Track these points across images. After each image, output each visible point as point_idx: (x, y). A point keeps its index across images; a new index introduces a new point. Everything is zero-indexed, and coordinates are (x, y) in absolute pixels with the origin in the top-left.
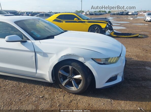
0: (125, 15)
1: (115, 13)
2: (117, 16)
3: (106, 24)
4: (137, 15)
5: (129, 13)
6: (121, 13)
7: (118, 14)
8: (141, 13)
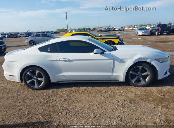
0: (112, 31)
1: (102, 29)
2: (104, 32)
3: (119, 39)
4: (123, 30)
5: (116, 29)
6: (108, 30)
7: (105, 30)
8: (127, 29)
